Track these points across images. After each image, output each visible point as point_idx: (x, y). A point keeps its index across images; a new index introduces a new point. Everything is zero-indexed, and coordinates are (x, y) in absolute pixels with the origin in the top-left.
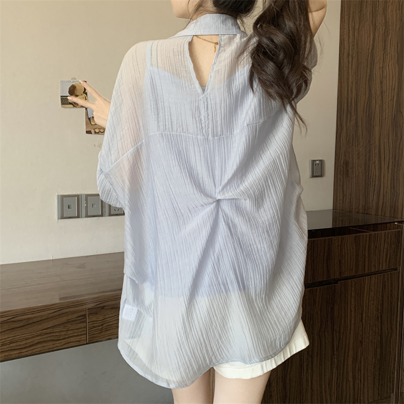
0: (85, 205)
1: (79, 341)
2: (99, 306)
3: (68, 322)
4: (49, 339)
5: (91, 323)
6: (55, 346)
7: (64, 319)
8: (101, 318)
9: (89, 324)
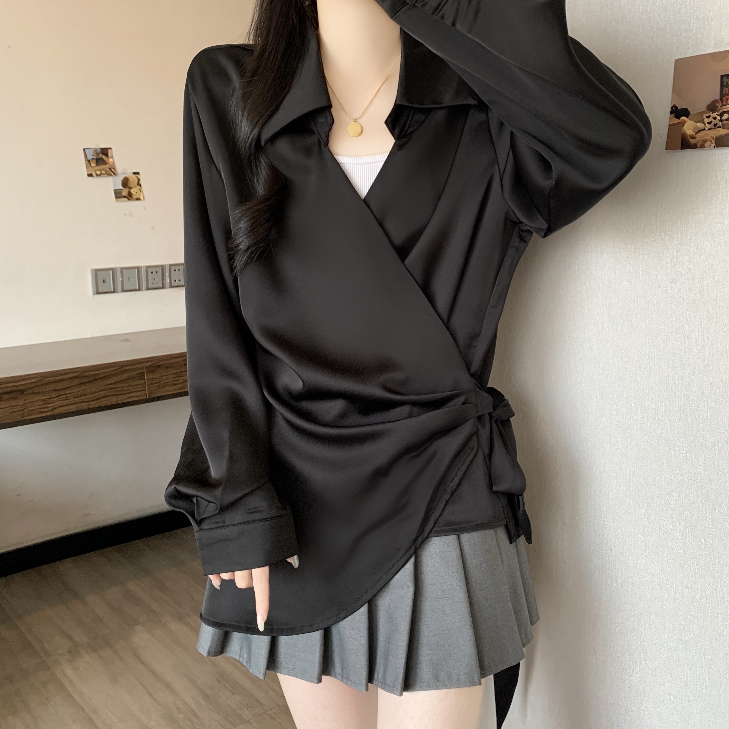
0: (121, 279)
1: (139, 396)
2: (156, 364)
3: (129, 378)
4: (113, 393)
5: (150, 380)
6: (119, 399)
7: (125, 376)
8: (158, 376)
9: (148, 381)
